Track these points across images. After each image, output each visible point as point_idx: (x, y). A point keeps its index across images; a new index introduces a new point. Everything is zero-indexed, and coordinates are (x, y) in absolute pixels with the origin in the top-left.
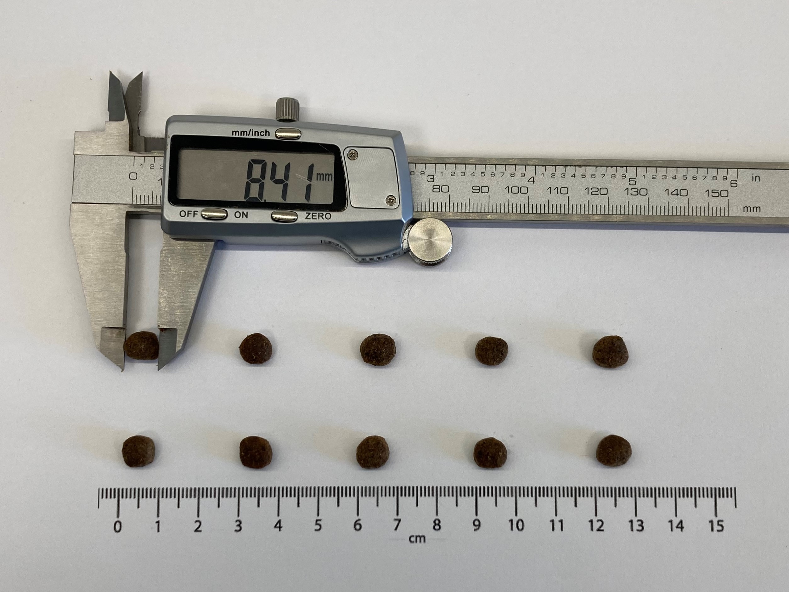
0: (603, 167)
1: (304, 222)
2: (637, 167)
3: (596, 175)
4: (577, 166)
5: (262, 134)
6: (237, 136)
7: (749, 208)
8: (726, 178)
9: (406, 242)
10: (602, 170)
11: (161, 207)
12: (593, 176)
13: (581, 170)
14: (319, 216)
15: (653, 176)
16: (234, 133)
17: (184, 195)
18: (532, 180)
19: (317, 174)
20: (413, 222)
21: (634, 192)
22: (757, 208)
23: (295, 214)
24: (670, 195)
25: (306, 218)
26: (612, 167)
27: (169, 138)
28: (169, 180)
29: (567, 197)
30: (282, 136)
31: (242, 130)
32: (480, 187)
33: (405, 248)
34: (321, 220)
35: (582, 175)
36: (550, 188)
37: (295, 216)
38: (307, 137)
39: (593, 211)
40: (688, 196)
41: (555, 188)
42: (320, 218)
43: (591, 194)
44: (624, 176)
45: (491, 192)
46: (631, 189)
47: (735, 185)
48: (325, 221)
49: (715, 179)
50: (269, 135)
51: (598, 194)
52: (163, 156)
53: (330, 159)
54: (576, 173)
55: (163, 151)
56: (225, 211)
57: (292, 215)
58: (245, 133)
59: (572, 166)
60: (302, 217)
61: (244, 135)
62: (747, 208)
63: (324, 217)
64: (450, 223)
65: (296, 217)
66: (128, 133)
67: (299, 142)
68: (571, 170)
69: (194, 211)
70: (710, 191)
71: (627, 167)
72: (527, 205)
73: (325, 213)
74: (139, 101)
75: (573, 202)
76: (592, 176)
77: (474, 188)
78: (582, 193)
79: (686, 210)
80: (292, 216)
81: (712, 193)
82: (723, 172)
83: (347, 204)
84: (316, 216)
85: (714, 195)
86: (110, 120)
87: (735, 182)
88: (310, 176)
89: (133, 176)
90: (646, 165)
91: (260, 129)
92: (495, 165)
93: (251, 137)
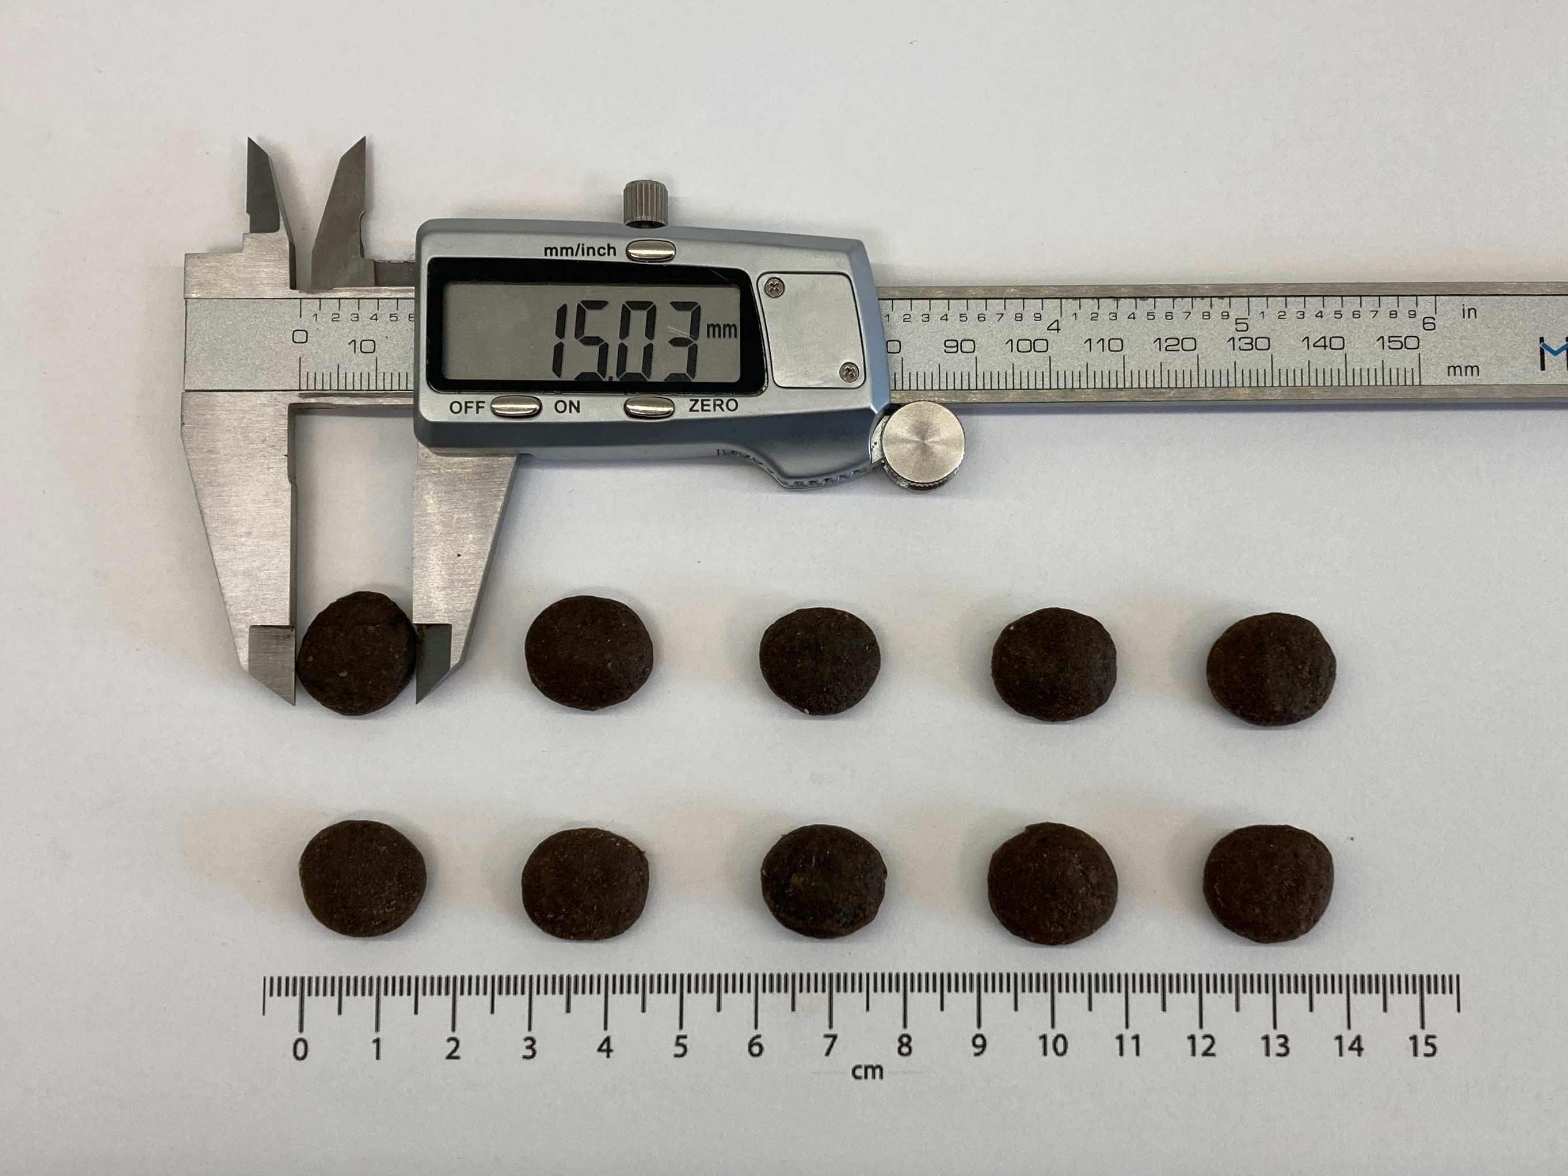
0: (1186, 299)
1: (686, 417)
2: (1248, 297)
3: (1174, 314)
4: (1138, 297)
5: (601, 250)
6: (554, 257)
7: (1458, 370)
8: (1415, 314)
9: (877, 448)
10: (1185, 304)
11: (416, 395)
12: (1169, 316)
13: (1147, 305)
14: (715, 405)
15: (1281, 314)
16: (549, 251)
17: (455, 371)
18: (1055, 326)
19: (708, 325)
20: (890, 410)
21: (1246, 344)
22: (1472, 368)
23: (670, 402)
24: (1312, 348)
25: (691, 410)
26: (1202, 297)
27: (424, 263)
28: (427, 342)
29: (1121, 357)
30: (639, 255)
31: (563, 246)
32: (959, 342)
33: (876, 460)
34: (718, 414)
35: (1148, 315)
36: (1090, 340)
37: (668, 405)
38: (687, 256)
39: (1171, 382)
40: (1345, 348)
41: (1098, 339)
42: (718, 408)
43: (1166, 350)
44: (1226, 314)
45: (979, 351)
46: (1240, 339)
47: (1432, 326)
48: (726, 413)
49: (1395, 316)
50: (615, 254)
51: (1178, 351)
52: (413, 295)
53: (732, 295)
54: (1137, 313)
55: (414, 288)
56: (535, 400)
57: (662, 404)
58: (570, 251)
59: (1129, 298)
60: (682, 408)
61: (567, 255)
62: (1455, 368)
63: (724, 406)
65: (671, 409)
66: (288, 253)
67: (673, 267)
68: (1127, 305)
69: (478, 403)
70: (1386, 339)
71: (1230, 297)
72: (1047, 374)
73: (725, 400)
75: (1132, 365)
76: (1166, 316)
77: (948, 344)
78: (1148, 348)
79: (1342, 376)
80: (663, 407)
81: (1390, 342)
82: (1407, 303)
83: (766, 381)
84: (709, 405)
85: (1392, 345)
86: (253, 230)
87: (1431, 321)
88: (695, 330)
89: (301, 337)
90: (1266, 294)
91: (597, 243)
92: (986, 299)
93: (580, 258)
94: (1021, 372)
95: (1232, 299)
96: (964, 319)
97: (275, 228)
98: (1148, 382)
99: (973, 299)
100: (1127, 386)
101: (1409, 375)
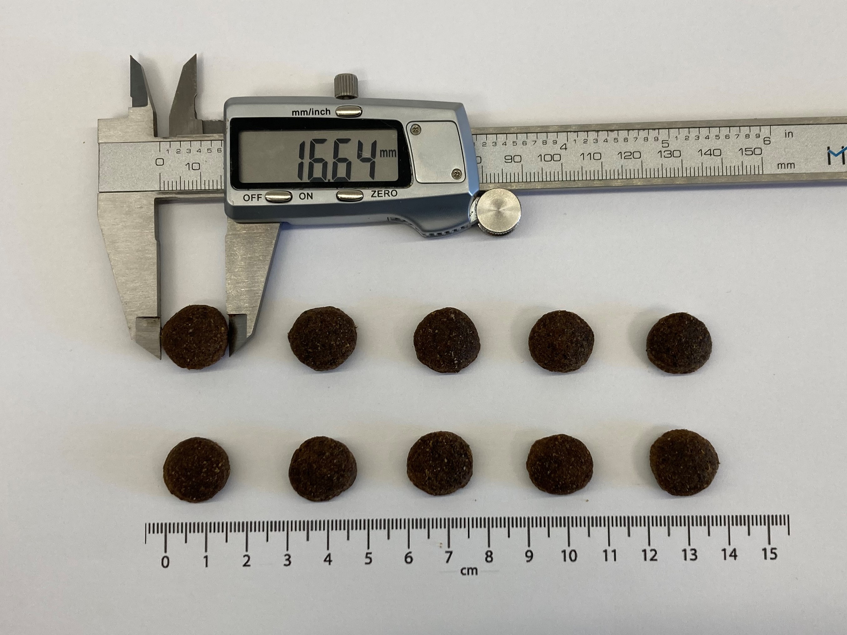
0: (634, 131)
1: (370, 200)
2: (669, 129)
3: (629, 138)
4: (609, 130)
5: (323, 112)
6: (297, 116)
7: (783, 165)
8: (759, 136)
9: (473, 214)
10: (633, 134)
11: (224, 192)
12: (626, 140)
13: (614, 135)
14: (385, 194)
15: (686, 137)
16: (294, 113)
17: (246, 178)
18: (564, 147)
20: (480, 194)
21: (668, 154)
22: (791, 164)
23: (361, 192)
24: (703, 155)
25: (372, 196)
26: (644, 130)
27: (228, 121)
28: (231, 164)
29: (600, 163)
30: (342, 114)
31: (302, 110)
32: (513, 157)
33: (474, 220)
34: (387, 198)
35: (614, 140)
36: (583, 154)
37: (360, 194)
38: (369, 114)
39: (627, 175)
40: (722, 155)
41: (588, 153)
42: (386, 195)
43: (625, 158)
44: (657, 138)
45: (523, 161)
46: (664, 152)
47: (769, 142)
48: (391, 198)
49: (748, 137)
50: (330, 114)
51: (631, 158)
52: (222, 138)
53: (393, 134)
54: (608, 138)
55: (222, 134)
56: (289, 193)
57: (357, 194)
58: (306, 112)
59: (604, 131)
60: (368, 195)
61: (304, 115)
62: (782, 165)
63: (390, 194)
64: (517, 193)
65: (362, 196)
66: (152, 119)
67: (361, 120)
68: (603, 135)
69: (258, 195)
70: (744, 150)
71: (659, 129)
72: (560, 173)
73: (390, 190)
74: (195, 84)
75: (606, 167)
76: (624, 140)
77: (506, 158)
78: (615, 157)
79: (720, 170)
81: (746, 151)
82: (755, 130)
83: (412, 180)
84: (382, 194)
85: (747, 153)
86: (133, 106)
87: (768, 139)
88: (374, 154)
89: (160, 162)
90: (678, 127)
91: (320, 108)
92: (527, 133)
93: (311, 116)
94: (546, 172)
95: (660, 130)
96: (515, 144)
97: (145, 105)
98: (615, 176)
99: (520, 133)
100: (603, 178)
101: (757, 169)
